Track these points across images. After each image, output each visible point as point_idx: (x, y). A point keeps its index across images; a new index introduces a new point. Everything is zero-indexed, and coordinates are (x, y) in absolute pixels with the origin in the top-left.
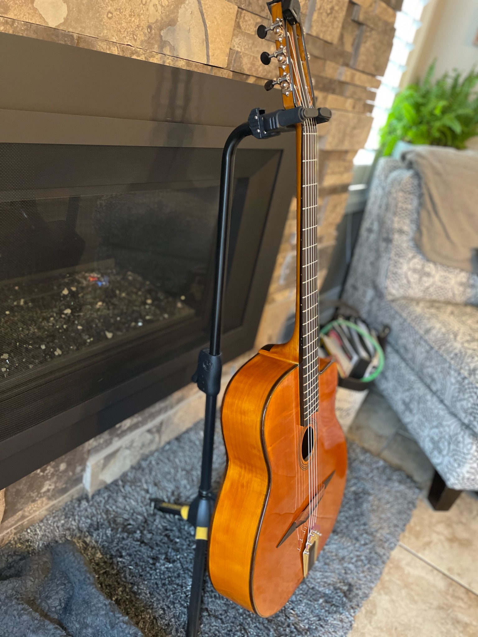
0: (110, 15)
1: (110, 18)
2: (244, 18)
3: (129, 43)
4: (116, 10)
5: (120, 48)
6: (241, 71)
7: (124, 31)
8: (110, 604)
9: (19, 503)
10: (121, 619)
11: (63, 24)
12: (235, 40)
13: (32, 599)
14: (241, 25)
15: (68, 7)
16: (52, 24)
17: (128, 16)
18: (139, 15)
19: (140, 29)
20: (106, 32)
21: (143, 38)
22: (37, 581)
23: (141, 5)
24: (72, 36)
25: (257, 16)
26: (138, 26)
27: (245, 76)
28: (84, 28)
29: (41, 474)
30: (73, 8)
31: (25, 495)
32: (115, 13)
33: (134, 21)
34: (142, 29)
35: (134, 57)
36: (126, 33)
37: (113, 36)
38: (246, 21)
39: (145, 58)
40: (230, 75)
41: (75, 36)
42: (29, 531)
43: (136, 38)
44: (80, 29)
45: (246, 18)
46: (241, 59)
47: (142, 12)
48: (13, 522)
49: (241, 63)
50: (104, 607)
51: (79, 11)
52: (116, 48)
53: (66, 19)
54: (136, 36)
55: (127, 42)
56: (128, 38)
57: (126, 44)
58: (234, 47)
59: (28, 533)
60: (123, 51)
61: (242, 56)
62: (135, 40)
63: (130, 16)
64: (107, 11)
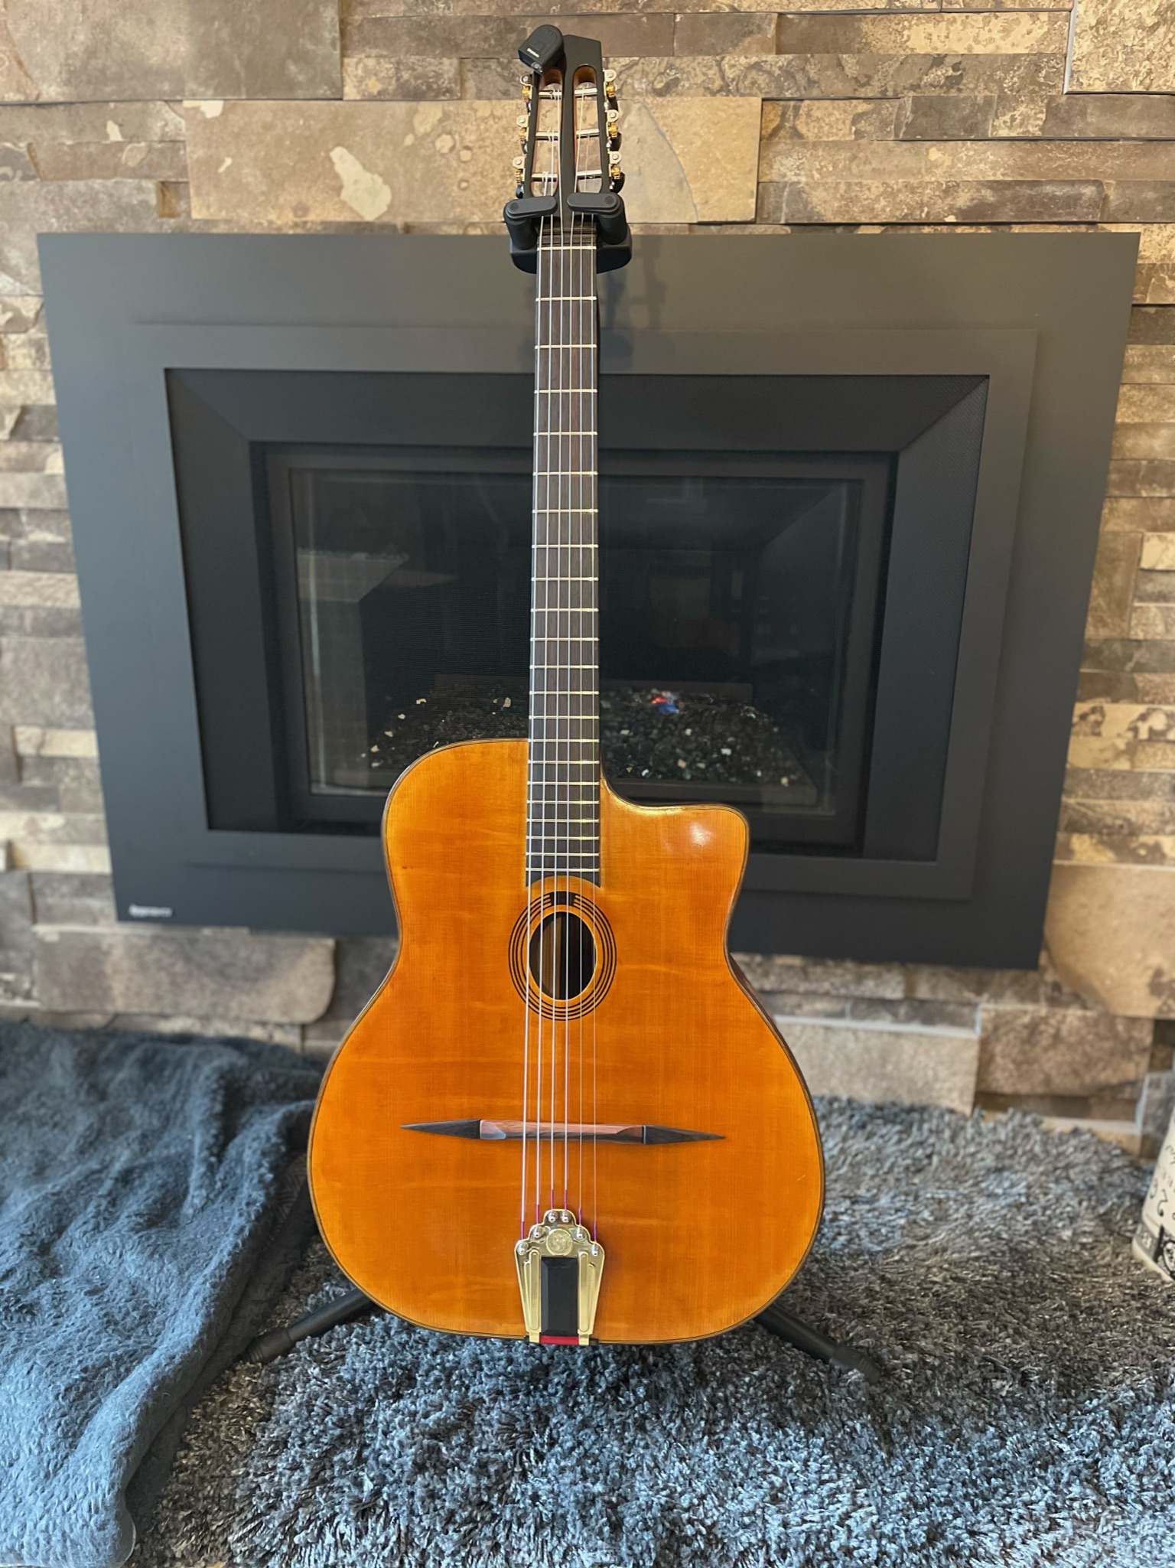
0: (464, 185)
1: (464, 189)
2: (809, 115)
4: (474, 174)
6: (810, 218)
7: (493, 203)
11: (388, 212)
12: (784, 162)
15: (392, 189)
16: (370, 216)
20: (458, 210)
24: (396, 226)
28: (418, 215)
30: (400, 188)
32: (473, 180)
36: (497, 204)
38: (818, 120)
40: (784, 232)
41: (401, 225)
44: (410, 215)
45: (816, 113)
46: (804, 196)
49: (808, 203)
51: (411, 191)
53: (390, 206)
58: (784, 176)
61: (807, 189)
63: (503, 177)
64: (458, 179)
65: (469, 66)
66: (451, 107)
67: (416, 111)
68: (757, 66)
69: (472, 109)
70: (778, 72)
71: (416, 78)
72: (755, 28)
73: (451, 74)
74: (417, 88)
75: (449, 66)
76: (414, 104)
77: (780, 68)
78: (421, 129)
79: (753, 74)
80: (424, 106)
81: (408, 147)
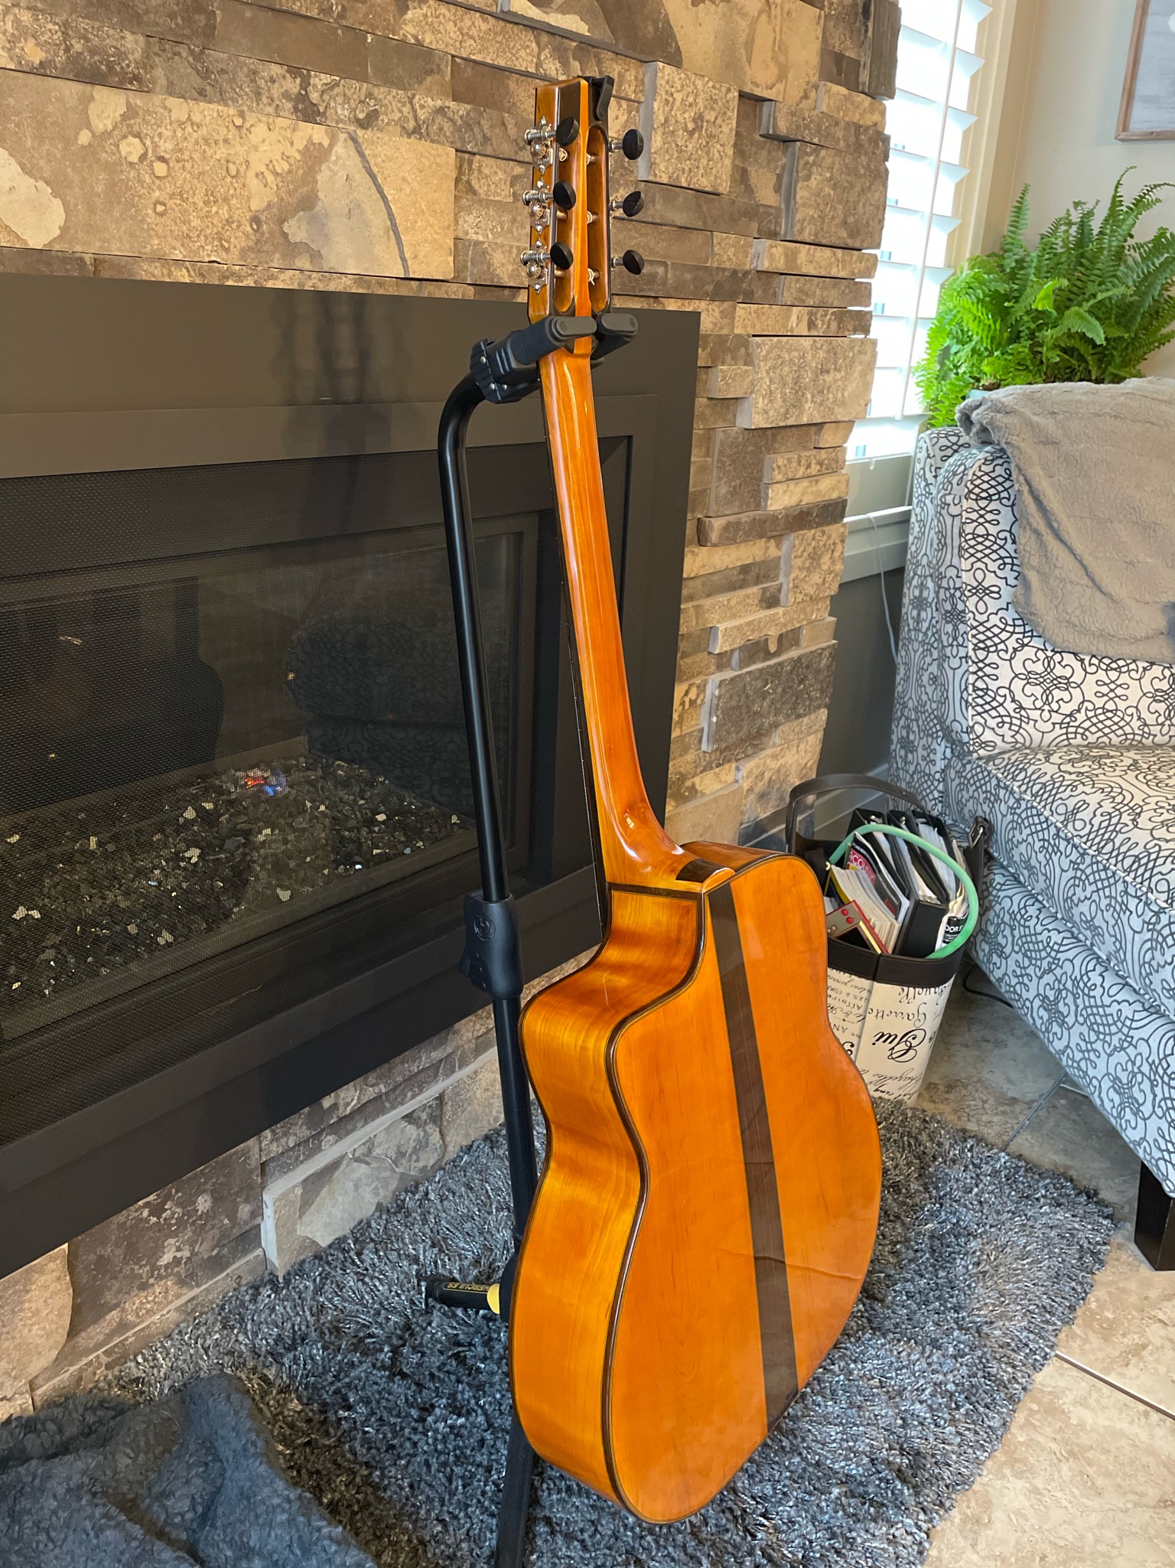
0: (160, 208)
1: (161, 214)
2: (480, 172)
3: (213, 258)
4: (172, 196)
5: (194, 270)
6: (492, 281)
7: (198, 236)
8: (300, 1498)
9: (110, 1289)
10: (325, 1531)
11: (60, 238)
12: (467, 219)
13: (130, 1496)
14: (477, 187)
15: (66, 205)
16: (36, 242)
17: (201, 204)
18: (226, 200)
19: (234, 226)
20: (156, 242)
21: (243, 244)
22: (141, 1457)
23: (229, 179)
24: (82, 259)
25: (511, 163)
26: (228, 222)
27: (507, 292)
28: (108, 241)
29: (154, 1219)
30: (76, 205)
31: (121, 1271)
32: (170, 203)
33: (217, 212)
34: (239, 226)
35: (230, 283)
36: (203, 238)
37: (175, 249)
38: (487, 177)
39: (255, 282)
40: (470, 293)
41: (88, 258)
42: (140, 1360)
43: (226, 245)
44: (98, 244)
45: (486, 171)
46: (488, 257)
47: (232, 191)
48: (101, 1337)
49: (489, 265)
50: (286, 1506)
51: (92, 210)
52: (184, 270)
53: (64, 229)
54: (228, 242)
55: (209, 255)
56: (209, 248)
57: (207, 260)
58: (467, 233)
59: (138, 1363)
60: (202, 275)
61: (489, 250)
62: (227, 250)
63: (206, 203)
64: (153, 200)
65: (156, 49)
66: (138, 100)
67: (92, 99)
68: (441, 111)
69: (165, 108)
70: (459, 122)
71: (93, 52)
72: (434, 67)
73: (138, 55)
74: (94, 67)
75: (133, 44)
76: (88, 87)
77: (461, 117)
78: (100, 126)
79: (439, 119)
80: (100, 93)
81: (83, 147)
